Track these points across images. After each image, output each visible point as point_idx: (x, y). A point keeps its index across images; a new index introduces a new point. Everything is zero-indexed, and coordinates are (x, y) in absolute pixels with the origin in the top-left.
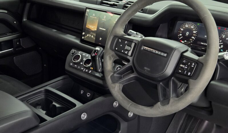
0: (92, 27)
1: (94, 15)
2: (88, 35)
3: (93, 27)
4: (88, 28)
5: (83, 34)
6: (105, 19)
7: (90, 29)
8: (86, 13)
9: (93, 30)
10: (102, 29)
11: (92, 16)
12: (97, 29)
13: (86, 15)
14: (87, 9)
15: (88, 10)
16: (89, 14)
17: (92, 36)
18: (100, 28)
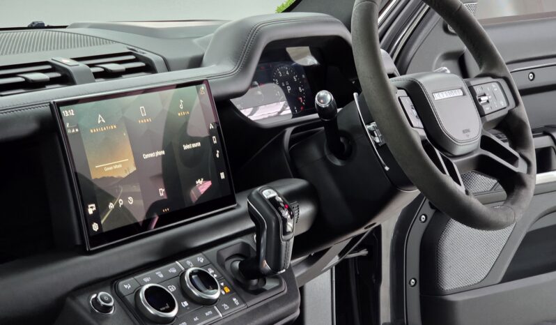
0: (116, 167)
1: (101, 119)
2: (111, 206)
3: (120, 166)
4: (103, 178)
5: (91, 211)
6: (145, 118)
7: (112, 178)
8: (67, 125)
9: (124, 175)
10: (152, 155)
11: (97, 125)
12: (136, 165)
13: (69, 131)
14: (61, 108)
15: (67, 112)
16: (81, 123)
17: (131, 200)
18: (146, 156)
